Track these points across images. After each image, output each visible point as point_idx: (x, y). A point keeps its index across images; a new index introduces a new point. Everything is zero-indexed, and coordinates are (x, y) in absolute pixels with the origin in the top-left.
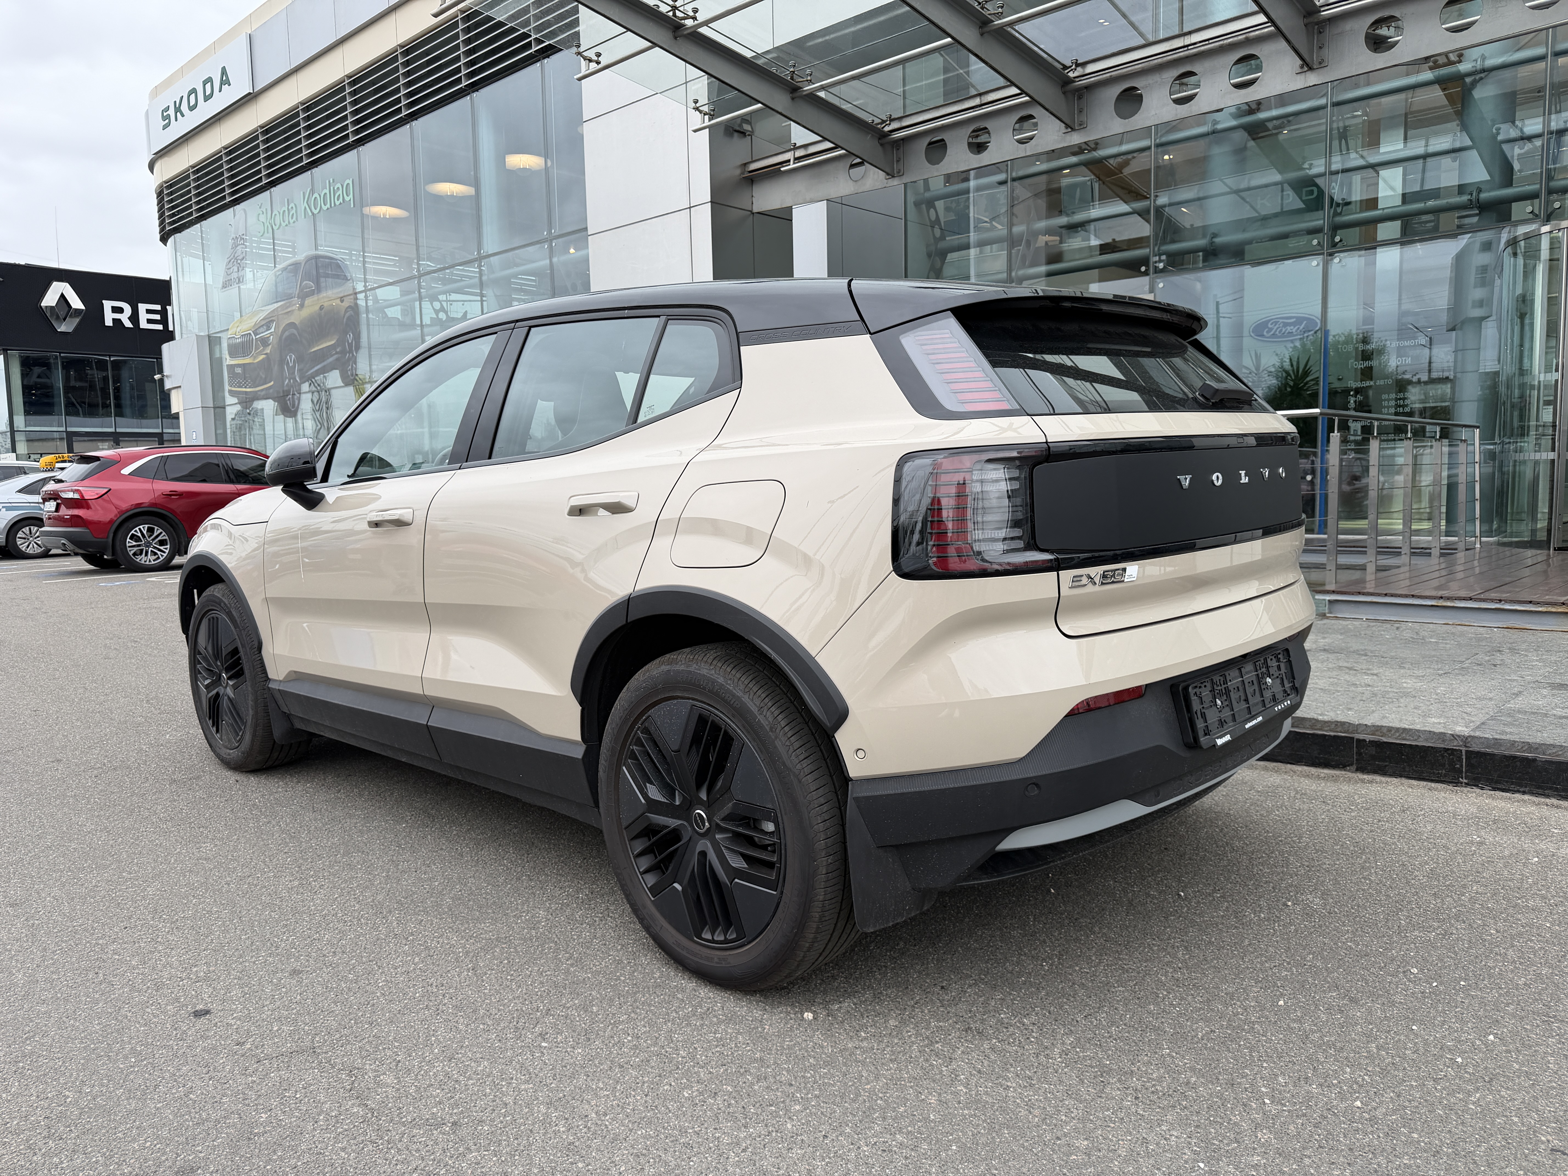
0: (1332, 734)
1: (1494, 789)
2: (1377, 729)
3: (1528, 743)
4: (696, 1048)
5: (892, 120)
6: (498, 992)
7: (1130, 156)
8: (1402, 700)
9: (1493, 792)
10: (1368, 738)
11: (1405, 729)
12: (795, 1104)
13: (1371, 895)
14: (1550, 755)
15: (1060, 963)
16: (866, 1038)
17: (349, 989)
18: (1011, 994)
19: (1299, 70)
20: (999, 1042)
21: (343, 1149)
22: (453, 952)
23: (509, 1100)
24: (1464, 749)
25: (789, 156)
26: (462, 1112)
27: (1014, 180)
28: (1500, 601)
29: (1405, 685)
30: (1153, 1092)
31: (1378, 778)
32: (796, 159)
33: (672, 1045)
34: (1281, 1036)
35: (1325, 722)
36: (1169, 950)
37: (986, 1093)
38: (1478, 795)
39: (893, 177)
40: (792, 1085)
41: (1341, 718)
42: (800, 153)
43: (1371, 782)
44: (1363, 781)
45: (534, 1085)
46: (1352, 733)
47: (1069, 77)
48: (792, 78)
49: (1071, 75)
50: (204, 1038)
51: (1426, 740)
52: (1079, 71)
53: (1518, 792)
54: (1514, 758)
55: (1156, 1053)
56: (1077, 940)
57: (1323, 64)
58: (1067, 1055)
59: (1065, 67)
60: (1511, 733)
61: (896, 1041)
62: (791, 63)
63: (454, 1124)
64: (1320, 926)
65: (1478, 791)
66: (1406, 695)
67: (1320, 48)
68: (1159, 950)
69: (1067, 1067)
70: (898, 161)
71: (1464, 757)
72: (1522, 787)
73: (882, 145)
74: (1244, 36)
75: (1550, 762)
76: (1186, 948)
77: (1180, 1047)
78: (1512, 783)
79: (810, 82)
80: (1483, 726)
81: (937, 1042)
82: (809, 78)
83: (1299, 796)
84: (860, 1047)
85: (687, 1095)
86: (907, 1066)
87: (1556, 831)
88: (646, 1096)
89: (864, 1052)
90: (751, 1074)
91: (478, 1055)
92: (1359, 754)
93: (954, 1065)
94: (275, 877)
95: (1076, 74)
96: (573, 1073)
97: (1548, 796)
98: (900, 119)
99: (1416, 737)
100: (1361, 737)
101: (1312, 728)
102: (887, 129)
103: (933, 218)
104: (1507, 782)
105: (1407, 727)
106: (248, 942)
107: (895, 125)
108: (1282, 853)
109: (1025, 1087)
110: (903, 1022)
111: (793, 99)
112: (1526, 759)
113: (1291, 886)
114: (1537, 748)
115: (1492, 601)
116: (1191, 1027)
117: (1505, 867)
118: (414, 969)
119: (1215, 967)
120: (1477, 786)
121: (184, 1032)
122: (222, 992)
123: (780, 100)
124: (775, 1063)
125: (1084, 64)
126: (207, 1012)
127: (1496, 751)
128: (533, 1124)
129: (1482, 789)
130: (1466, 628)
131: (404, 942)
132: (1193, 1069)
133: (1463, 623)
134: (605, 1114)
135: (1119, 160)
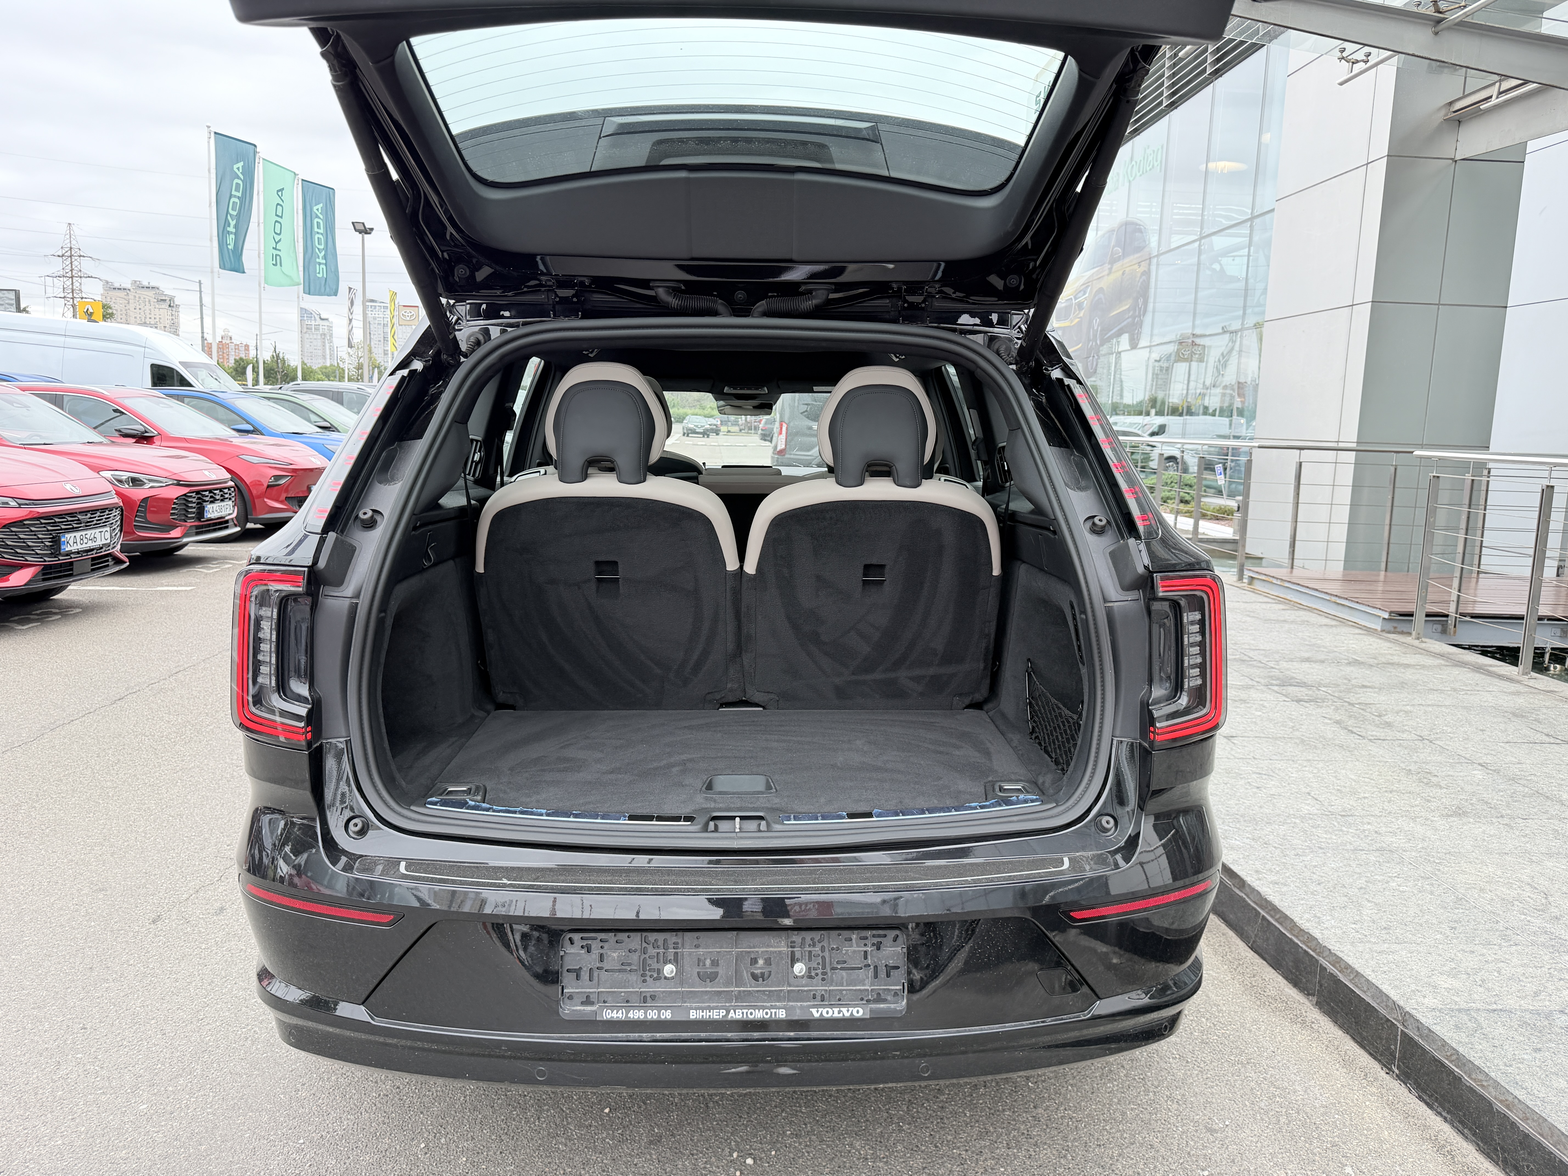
0: (1304, 947)
1: (1419, 1097)
10: (1330, 968)
24: (1401, 1027)
25: (1493, 90)
32: (1500, 93)
35: (1301, 930)
42: (1505, 86)
46: (1318, 954)
51: (1373, 997)
54: (1441, 1064)
71: (1399, 1038)
78: (1436, 1099)
79: (1464, 7)
82: (1463, 3)
99: (1365, 989)
101: (1291, 931)
104: (1431, 1094)
111: (1436, 34)
114: (1464, 1064)
120: (1405, 1084)
127: (1425, 1046)
129: (1409, 1090)
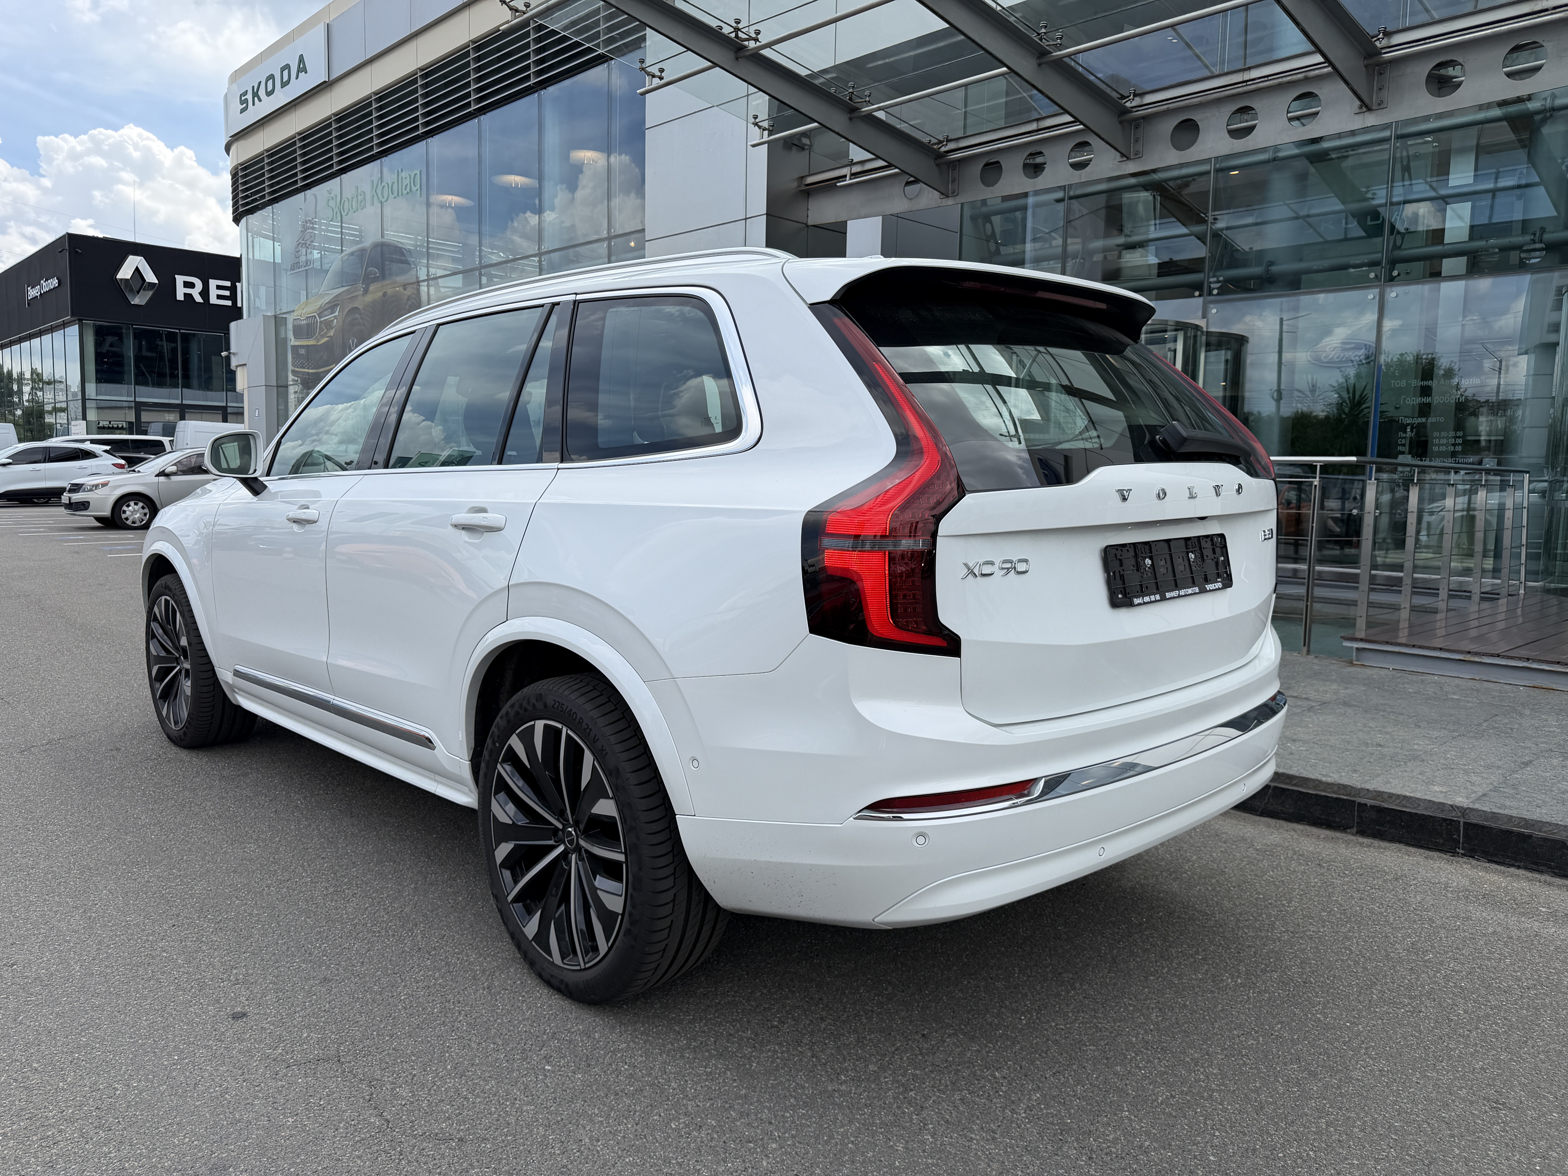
0: (1335, 796)
1: (1490, 861)
2: (1379, 794)
3: (1525, 819)
4: (686, 1081)
5: (949, 141)
6: (509, 1012)
7: (1190, 179)
8: (1409, 764)
9: (1487, 865)
10: (1370, 802)
11: (1405, 797)
12: (773, 1143)
13: (1349, 966)
14: (1545, 832)
15: (1038, 1018)
16: (845, 1082)
17: (374, 1000)
18: (986, 1046)
19: (1358, 111)
20: (969, 1094)
21: (359, 1157)
22: (471, 970)
23: (513, 1120)
24: (1462, 820)
25: (845, 171)
26: (468, 1129)
27: (1071, 198)
28: (1528, 659)
29: (1416, 747)
30: (1106, 1154)
31: (1376, 843)
32: (852, 175)
33: (665, 1077)
34: (1237, 1106)
35: (1329, 784)
36: (1145, 1011)
37: (950, 1144)
38: (1473, 867)
39: (948, 197)
40: (771, 1123)
41: (1345, 781)
42: (856, 169)
43: (1369, 846)
44: (1361, 844)
45: (536, 1107)
46: (1354, 796)
47: (1126, 107)
48: (850, 99)
49: (1128, 104)
50: (241, 1040)
51: (1426, 809)
52: (1137, 101)
53: (1513, 866)
54: (1510, 832)
55: (1115, 1114)
56: (1058, 995)
57: (1381, 105)
58: (1031, 1110)
59: (1123, 97)
60: (1510, 807)
61: (873, 1086)
62: (851, 84)
63: (461, 1140)
64: (1294, 996)
65: (1474, 862)
66: (1415, 758)
67: (1380, 89)
68: (1133, 1011)
69: (1029, 1122)
70: (953, 181)
71: (1462, 828)
72: (1517, 861)
73: (938, 165)
74: (1303, 75)
75: (1545, 839)
76: (1160, 1009)
77: (1139, 1111)
78: (1508, 857)
79: (870, 103)
80: (1484, 798)
81: (911, 1090)
82: (867, 99)
83: (1295, 857)
84: (839, 1090)
85: (674, 1126)
86: (880, 1113)
87: (1544, 910)
88: (637, 1124)
89: (841, 1096)
90: (734, 1110)
91: (487, 1074)
92: (1360, 817)
93: (924, 1114)
94: (312, 882)
95: (1134, 104)
96: (572, 1098)
97: (1541, 872)
98: (957, 139)
99: (1416, 806)
100: (1363, 801)
101: (1315, 788)
102: (943, 149)
103: (989, 232)
104: (1503, 855)
105: (1408, 794)
106: (285, 948)
107: (952, 146)
108: (1269, 916)
109: (988, 1140)
110: (882, 1068)
111: (851, 119)
112: (1520, 834)
113: (1272, 951)
114: (1533, 825)
115: (1520, 659)
116: (1153, 1090)
117: (1486, 944)
118: (435, 984)
119: (1185, 1031)
120: (1473, 857)
121: (223, 1033)
122: (259, 996)
123: (838, 120)
124: (758, 1101)
125: (1142, 95)
126: (244, 1015)
127: (1493, 825)
128: (532, 1145)
129: (1478, 860)
130: (1491, 685)
131: (427, 956)
132: (1148, 1133)
133: (1490, 679)
134: (598, 1141)
135: (1179, 182)
